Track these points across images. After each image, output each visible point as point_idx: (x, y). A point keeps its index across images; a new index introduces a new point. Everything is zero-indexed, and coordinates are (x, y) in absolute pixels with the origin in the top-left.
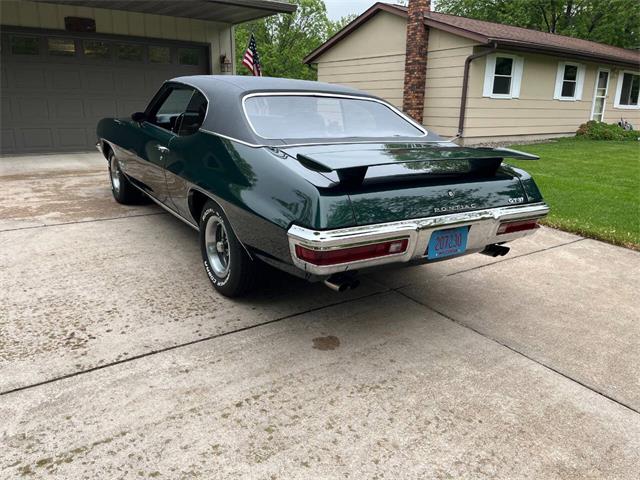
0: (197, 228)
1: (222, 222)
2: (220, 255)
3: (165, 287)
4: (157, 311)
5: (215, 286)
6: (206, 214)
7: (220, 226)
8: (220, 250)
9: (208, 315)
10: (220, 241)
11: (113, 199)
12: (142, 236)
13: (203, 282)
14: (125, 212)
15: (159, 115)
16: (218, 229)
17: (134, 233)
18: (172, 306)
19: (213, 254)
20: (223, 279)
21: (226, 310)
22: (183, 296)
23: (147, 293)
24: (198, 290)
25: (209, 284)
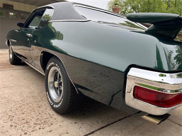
0: (44, 74)
1: (59, 70)
2: (56, 89)
3: (23, 106)
4: (14, 125)
5: (52, 107)
6: (49, 66)
7: (57, 72)
8: (56, 86)
9: (48, 129)
10: (56, 81)
11: (9, 63)
12: (17, 78)
13: (45, 103)
14: (13, 67)
15: (30, 26)
16: (56, 73)
17: (14, 76)
18: (25, 121)
19: (51, 88)
20: (57, 104)
21: (59, 124)
22: (33, 113)
23: (11, 111)
24: (42, 109)
25: (48, 105)
